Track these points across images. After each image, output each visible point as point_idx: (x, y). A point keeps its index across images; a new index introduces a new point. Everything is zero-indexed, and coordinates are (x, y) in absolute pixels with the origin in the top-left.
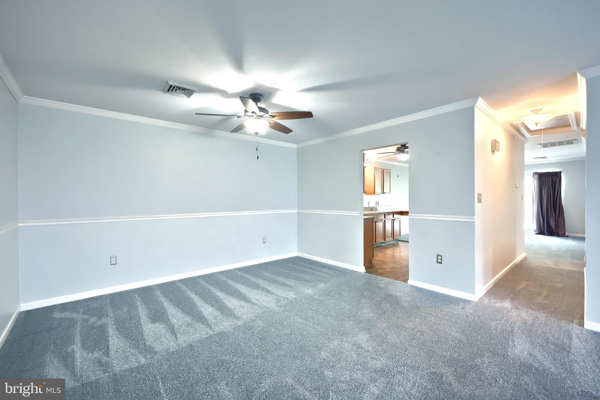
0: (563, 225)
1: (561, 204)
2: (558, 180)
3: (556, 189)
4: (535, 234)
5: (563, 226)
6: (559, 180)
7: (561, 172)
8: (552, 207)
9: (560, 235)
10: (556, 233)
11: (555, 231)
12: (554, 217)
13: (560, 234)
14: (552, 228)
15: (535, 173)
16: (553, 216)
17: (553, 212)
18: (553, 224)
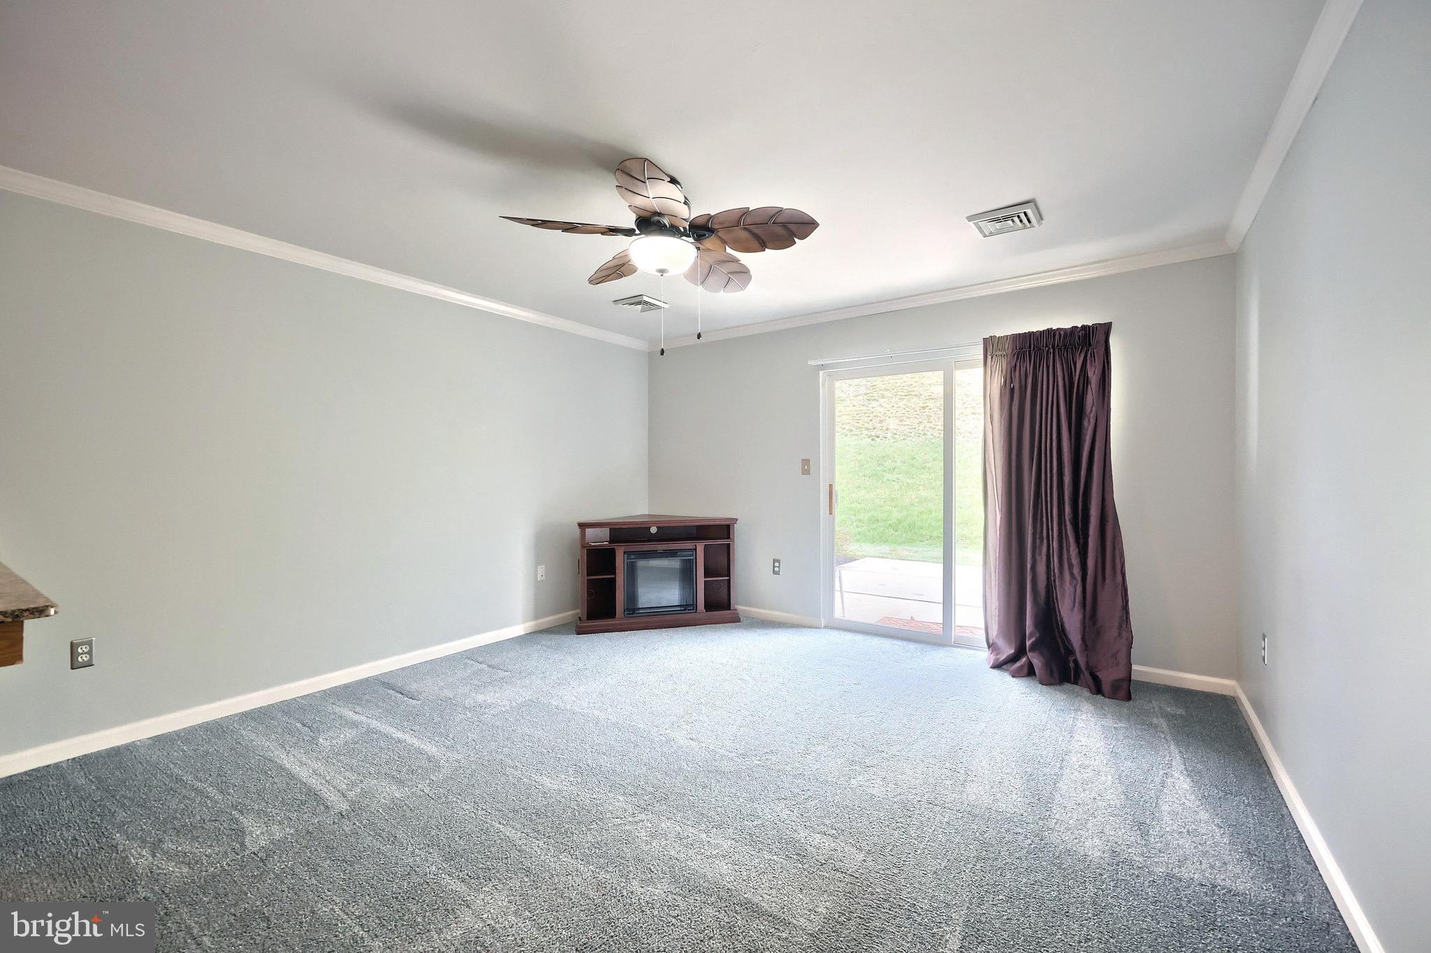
0: (1120, 627)
1: (1108, 503)
2: (1093, 375)
3: (1085, 423)
4: (991, 668)
5: (1120, 635)
6: (1098, 372)
7: (1107, 328)
8: (1068, 523)
9: (1106, 687)
10: (1087, 674)
11: (1082, 662)
12: (1079, 578)
13: (1107, 677)
14: (1069, 640)
15: (990, 345)
16: (1072, 575)
17: (1072, 549)
18: (1071, 618)
